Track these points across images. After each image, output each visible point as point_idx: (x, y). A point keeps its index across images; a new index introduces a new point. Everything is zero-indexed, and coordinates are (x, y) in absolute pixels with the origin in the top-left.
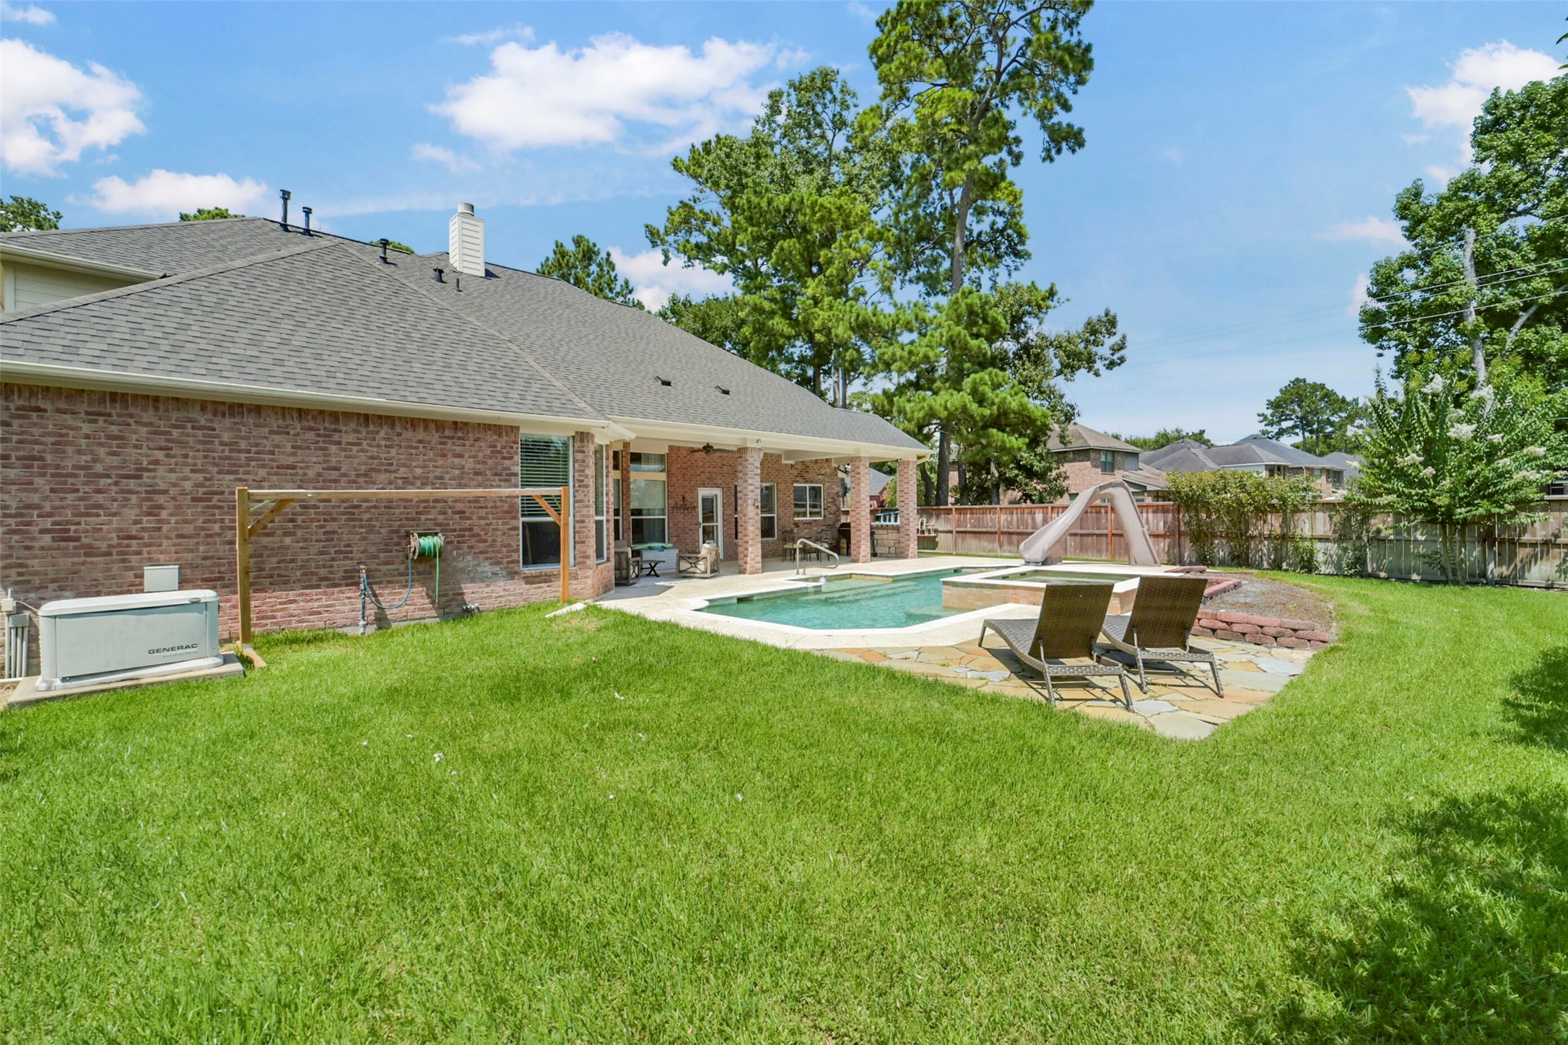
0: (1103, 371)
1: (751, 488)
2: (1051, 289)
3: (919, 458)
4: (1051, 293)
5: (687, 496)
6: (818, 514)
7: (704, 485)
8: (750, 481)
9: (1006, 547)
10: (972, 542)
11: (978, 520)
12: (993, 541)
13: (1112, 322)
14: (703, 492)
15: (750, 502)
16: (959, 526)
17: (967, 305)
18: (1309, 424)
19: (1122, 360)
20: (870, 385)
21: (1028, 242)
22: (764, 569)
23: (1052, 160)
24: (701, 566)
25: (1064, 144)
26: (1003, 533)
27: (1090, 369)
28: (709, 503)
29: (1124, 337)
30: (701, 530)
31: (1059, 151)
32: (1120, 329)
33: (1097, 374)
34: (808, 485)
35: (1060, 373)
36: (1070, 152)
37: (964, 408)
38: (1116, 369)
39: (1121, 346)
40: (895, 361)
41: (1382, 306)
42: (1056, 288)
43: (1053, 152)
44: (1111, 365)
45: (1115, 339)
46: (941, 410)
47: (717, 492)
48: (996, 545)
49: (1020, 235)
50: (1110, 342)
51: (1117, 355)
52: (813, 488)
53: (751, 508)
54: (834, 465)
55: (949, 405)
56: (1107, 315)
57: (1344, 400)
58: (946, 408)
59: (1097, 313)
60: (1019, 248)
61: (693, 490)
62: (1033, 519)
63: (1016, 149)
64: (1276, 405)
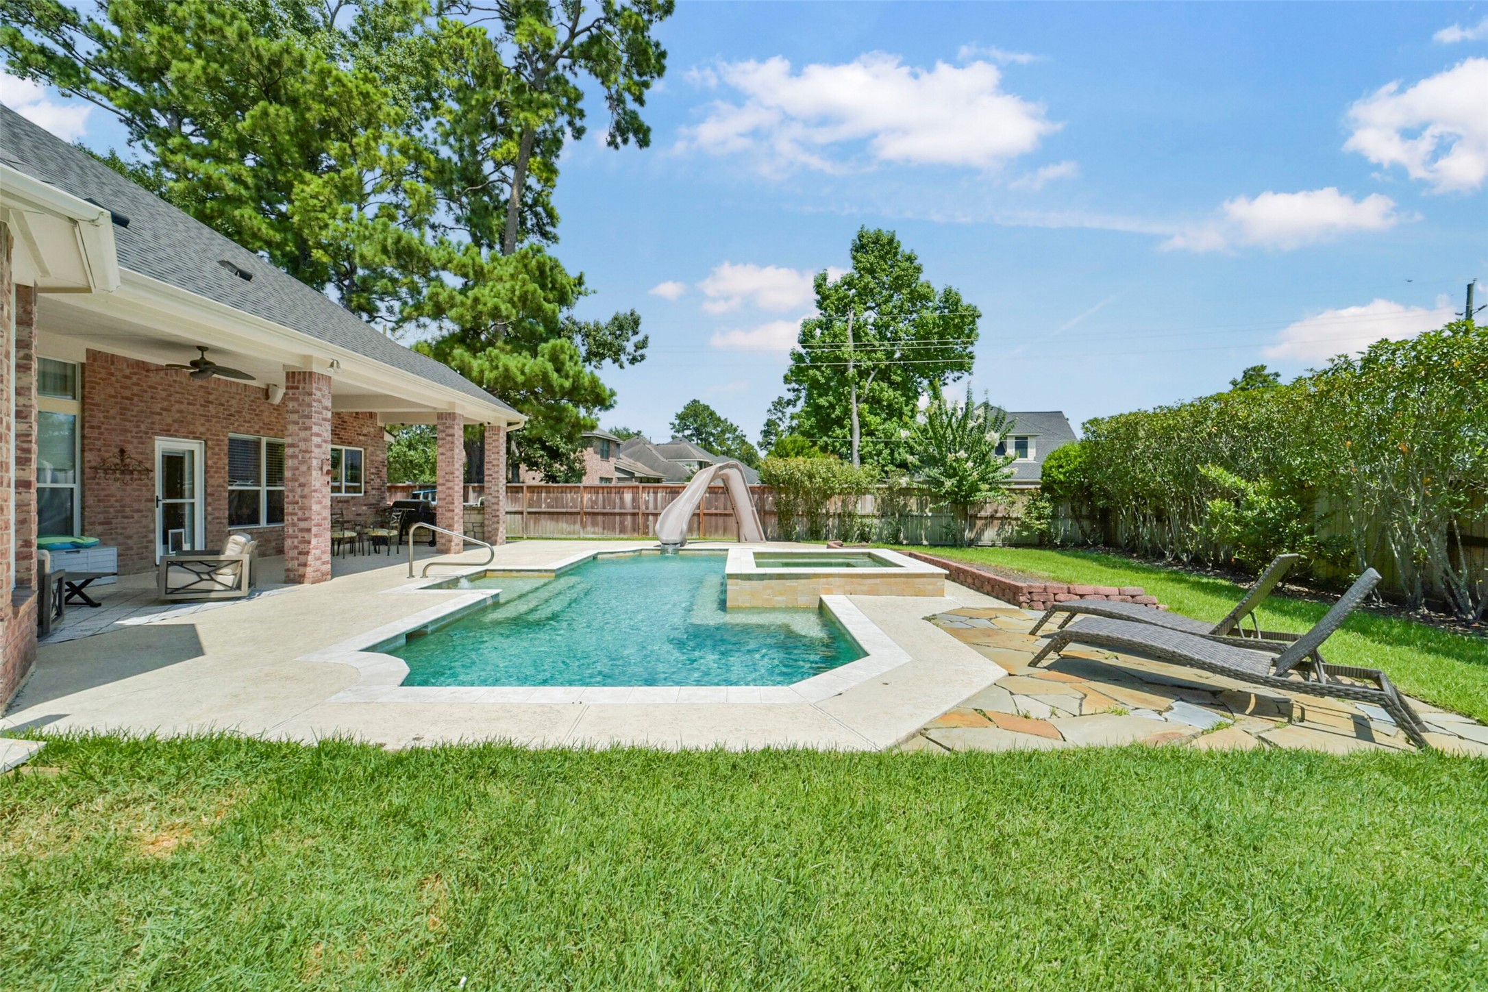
0: (626, 364)
1: (316, 440)
2: (580, 278)
3: (509, 424)
4: (580, 282)
5: (129, 448)
6: (356, 490)
7: (168, 432)
8: (315, 429)
9: (589, 528)
10: (548, 525)
11: (556, 499)
12: (575, 523)
13: (636, 322)
14: (163, 445)
15: (315, 463)
16: (530, 506)
17: (538, 262)
18: (701, 434)
19: (643, 357)
20: (399, 333)
21: (559, 226)
22: (335, 573)
23: (617, 147)
24: (226, 577)
25: (631, 136)
26: (586, 513)
27: (615, 361)
28: (174, 465)
29: (647, 338)
30: (159, 512)
31: (625, 141)
32: (643, 329)
33: (621, 367)
34: (344, 448)
35: (587, 359)
36: (636, 147)
37: (545, 376)
38: (637, 364)
39: (642, 345)
40: (452, 306)
41: (803, 351)
42: (585, 279)
43: (619, 140)
44: (633, 361)
45: (639, 337)
46: (518, 373)
47: (196, 446)
48: (578, 526)
49: (550, 214)
50: (635, 339)
51: (640, 352)
52: (352, 452)
53: (315, 473)
54: (381, 424)
55: (527, 370)
56: (632, 314)
57: (719, 419)
58: (523, 373)
59: (624, 310)
60: (549, 228)
61: (146, 438)
62: (622, 499)
63: (578, 123)
64: (681, 417)
